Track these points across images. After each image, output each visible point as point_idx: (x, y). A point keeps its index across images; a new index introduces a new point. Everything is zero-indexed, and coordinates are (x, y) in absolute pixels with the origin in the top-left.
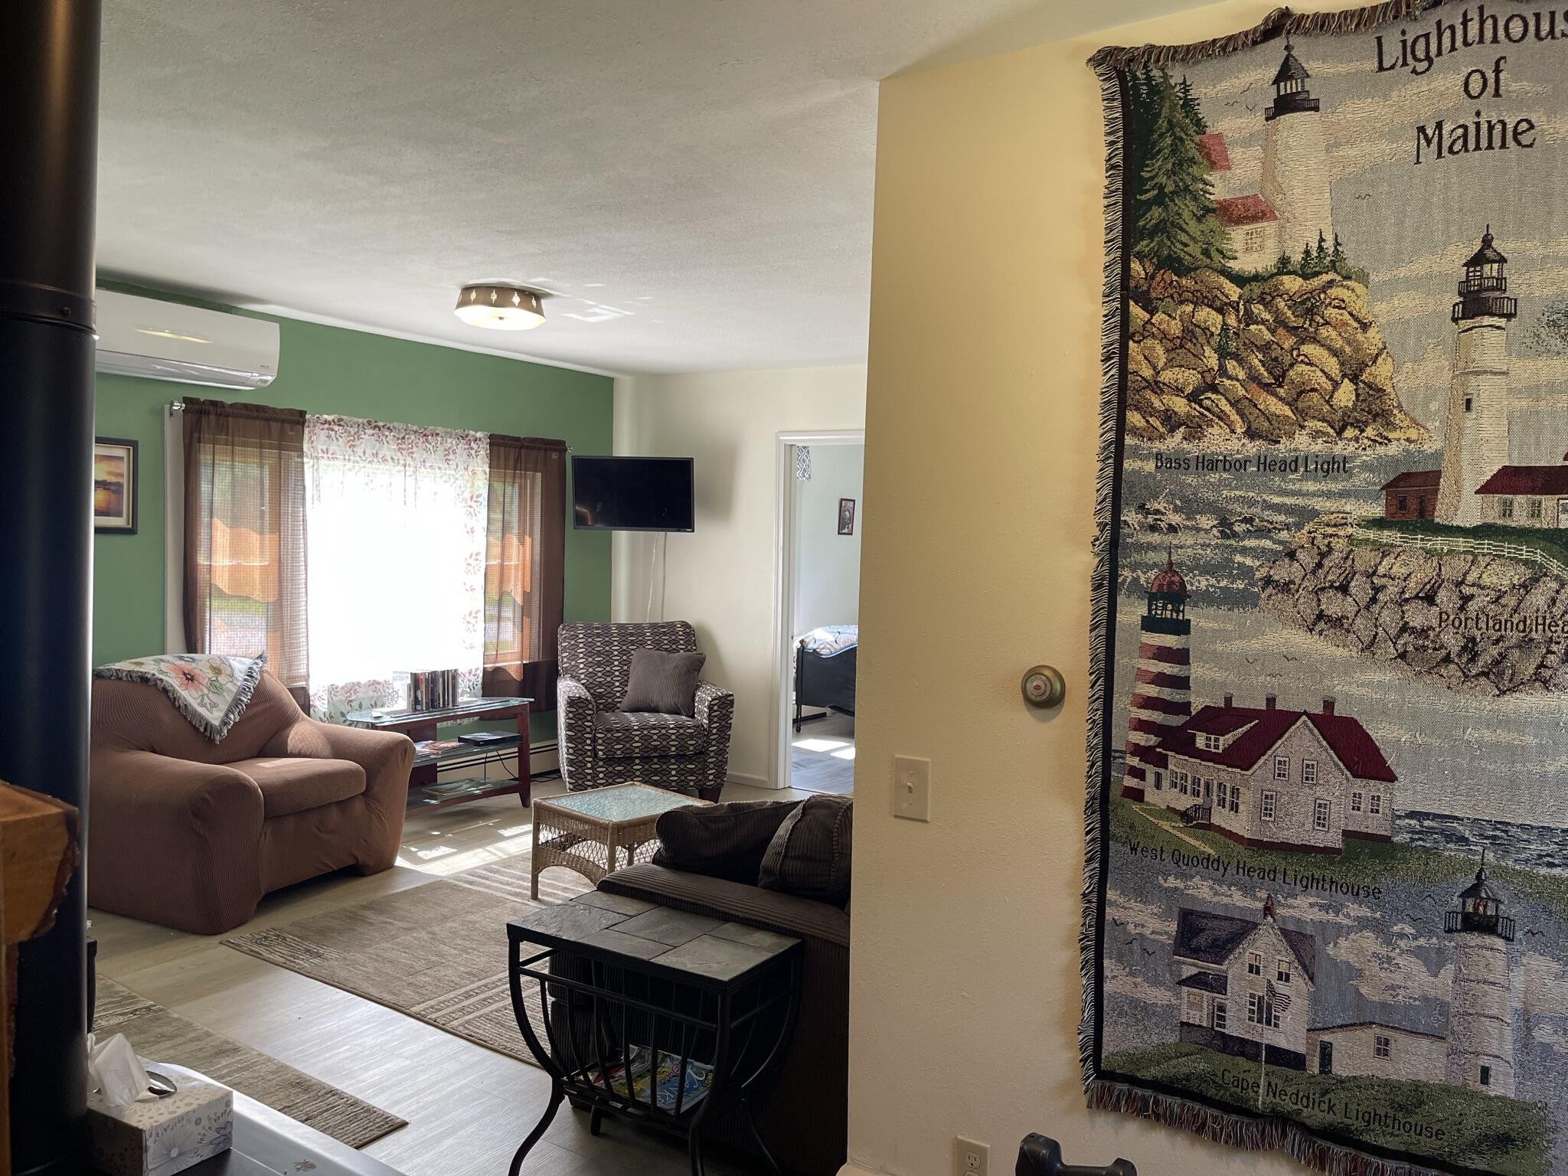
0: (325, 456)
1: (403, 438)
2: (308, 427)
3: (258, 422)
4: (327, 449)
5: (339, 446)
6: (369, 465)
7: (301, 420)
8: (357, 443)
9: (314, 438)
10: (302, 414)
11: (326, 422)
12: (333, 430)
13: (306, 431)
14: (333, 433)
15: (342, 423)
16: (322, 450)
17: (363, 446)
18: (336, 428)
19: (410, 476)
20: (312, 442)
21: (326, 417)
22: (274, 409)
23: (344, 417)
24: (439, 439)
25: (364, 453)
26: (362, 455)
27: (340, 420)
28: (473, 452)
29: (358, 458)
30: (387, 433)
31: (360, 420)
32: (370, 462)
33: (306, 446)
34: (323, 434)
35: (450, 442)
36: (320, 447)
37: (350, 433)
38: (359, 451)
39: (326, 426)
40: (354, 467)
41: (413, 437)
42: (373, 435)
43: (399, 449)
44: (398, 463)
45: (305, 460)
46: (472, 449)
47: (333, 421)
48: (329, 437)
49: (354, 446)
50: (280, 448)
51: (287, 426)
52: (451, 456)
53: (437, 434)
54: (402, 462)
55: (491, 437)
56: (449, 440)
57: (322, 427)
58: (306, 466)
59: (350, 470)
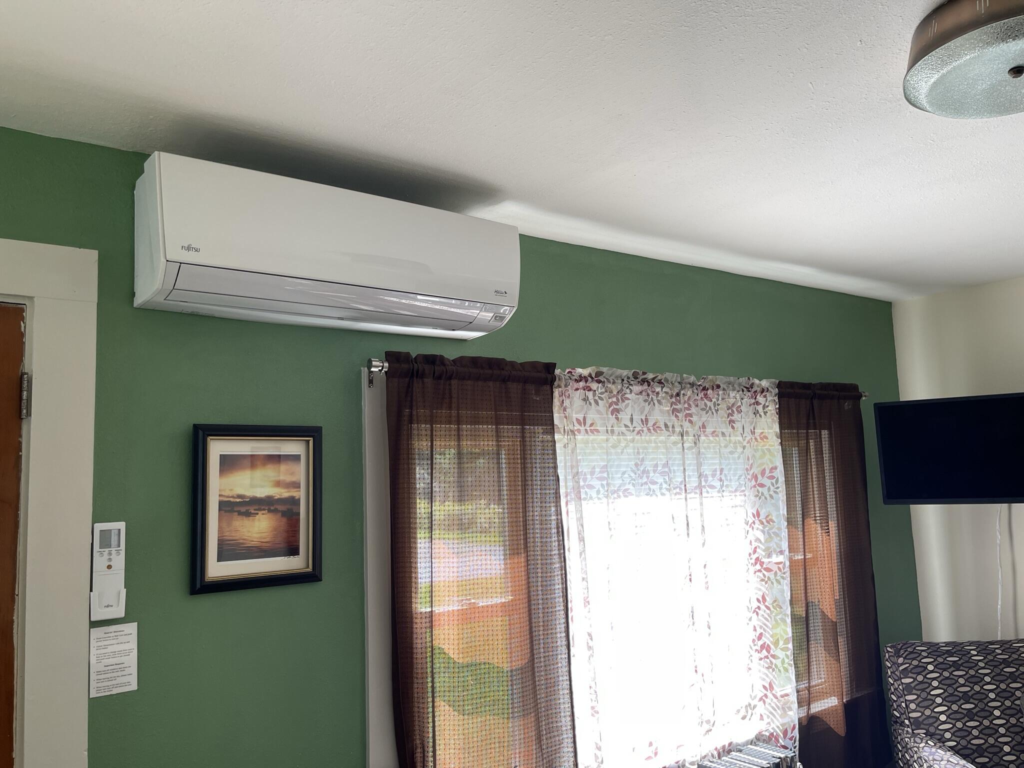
0: (582, 428)
1: (678, 395)
2: (559, 386)
3: (491, 384)
4: (585, 419)
5: (599, 412)
6: (638, 437)
7: (549, 376)
8: (621, 406)
9: (567, 403)
10: (550, 368)
11: (581, 378)
12: (590, 390)
13: (556, 393)
14: (590, 394)
15: (601, 378)
16: (577, 420)
17: (629, 411)
18: (594, 386)
19: (690, 448)
20: (565, 410)
21: (580, 371)
22: (512, 364)
23: (604, 369)
24: (721, 392)
25: (632, 420)
26: (629, 424)
27: (599, 374)
28: (760, 408)
29: (624, 429)
30: (658, 389)
31: (625, 373)
32: (638, 433)
33: (557, 418)
34: (577, 396)
35: (734, 396)
36: (575, 416)
37: (611, 392)
38: (625, 417)
39: (582, 384)
40: (619, 441)
41: (689, 393)
42: (641, 393)
43: (674, 410)
44: (674, 432)
45: (557, 437)
46: (758, 403)
47: (590, 375)
48: (586, 399)
49: (618, 411)
50: (523, 422)
51: (531, 388)
52: (736, 416)
53: (718, 387)
54: (678, 429)
55: (780, 385)
56: (732, 394)
57: (576, 385)
58: (558, 446)
59: (614, 447)
